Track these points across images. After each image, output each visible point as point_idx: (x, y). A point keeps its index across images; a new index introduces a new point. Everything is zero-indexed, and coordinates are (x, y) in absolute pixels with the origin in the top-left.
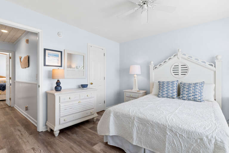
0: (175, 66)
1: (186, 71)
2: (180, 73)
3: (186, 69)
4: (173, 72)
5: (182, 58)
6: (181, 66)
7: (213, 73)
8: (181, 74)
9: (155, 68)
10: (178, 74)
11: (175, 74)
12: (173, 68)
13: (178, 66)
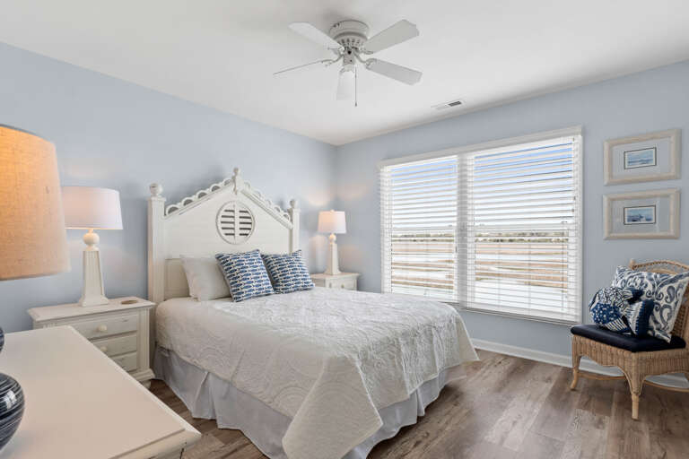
0: (226, 211)
1: (248, 226)
2: (238, 232)
3: (248, 220)
4: (223, 228)
5: (244, 193)
6: (241, 212)
7: (287, 231)
8: (241, 235)
9: (170, 211)
10: (233, 234)
11: (227, 234)
12: (223, 216)
13: (233, 211)
